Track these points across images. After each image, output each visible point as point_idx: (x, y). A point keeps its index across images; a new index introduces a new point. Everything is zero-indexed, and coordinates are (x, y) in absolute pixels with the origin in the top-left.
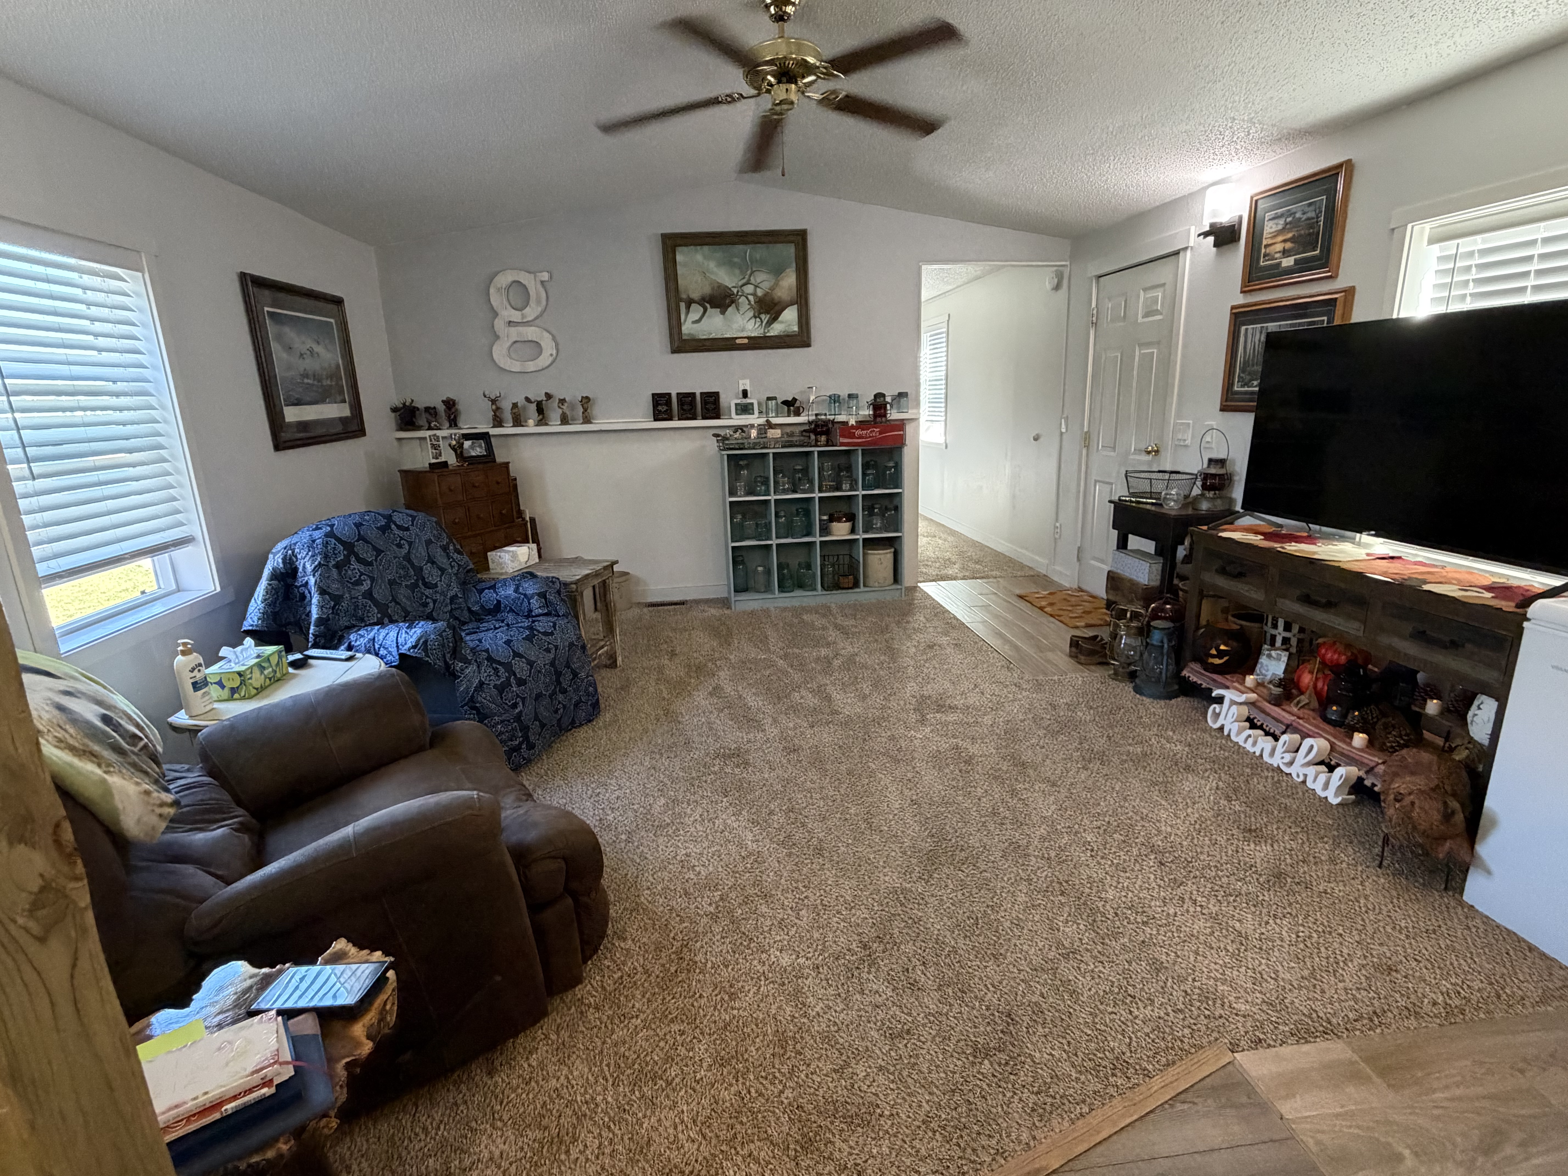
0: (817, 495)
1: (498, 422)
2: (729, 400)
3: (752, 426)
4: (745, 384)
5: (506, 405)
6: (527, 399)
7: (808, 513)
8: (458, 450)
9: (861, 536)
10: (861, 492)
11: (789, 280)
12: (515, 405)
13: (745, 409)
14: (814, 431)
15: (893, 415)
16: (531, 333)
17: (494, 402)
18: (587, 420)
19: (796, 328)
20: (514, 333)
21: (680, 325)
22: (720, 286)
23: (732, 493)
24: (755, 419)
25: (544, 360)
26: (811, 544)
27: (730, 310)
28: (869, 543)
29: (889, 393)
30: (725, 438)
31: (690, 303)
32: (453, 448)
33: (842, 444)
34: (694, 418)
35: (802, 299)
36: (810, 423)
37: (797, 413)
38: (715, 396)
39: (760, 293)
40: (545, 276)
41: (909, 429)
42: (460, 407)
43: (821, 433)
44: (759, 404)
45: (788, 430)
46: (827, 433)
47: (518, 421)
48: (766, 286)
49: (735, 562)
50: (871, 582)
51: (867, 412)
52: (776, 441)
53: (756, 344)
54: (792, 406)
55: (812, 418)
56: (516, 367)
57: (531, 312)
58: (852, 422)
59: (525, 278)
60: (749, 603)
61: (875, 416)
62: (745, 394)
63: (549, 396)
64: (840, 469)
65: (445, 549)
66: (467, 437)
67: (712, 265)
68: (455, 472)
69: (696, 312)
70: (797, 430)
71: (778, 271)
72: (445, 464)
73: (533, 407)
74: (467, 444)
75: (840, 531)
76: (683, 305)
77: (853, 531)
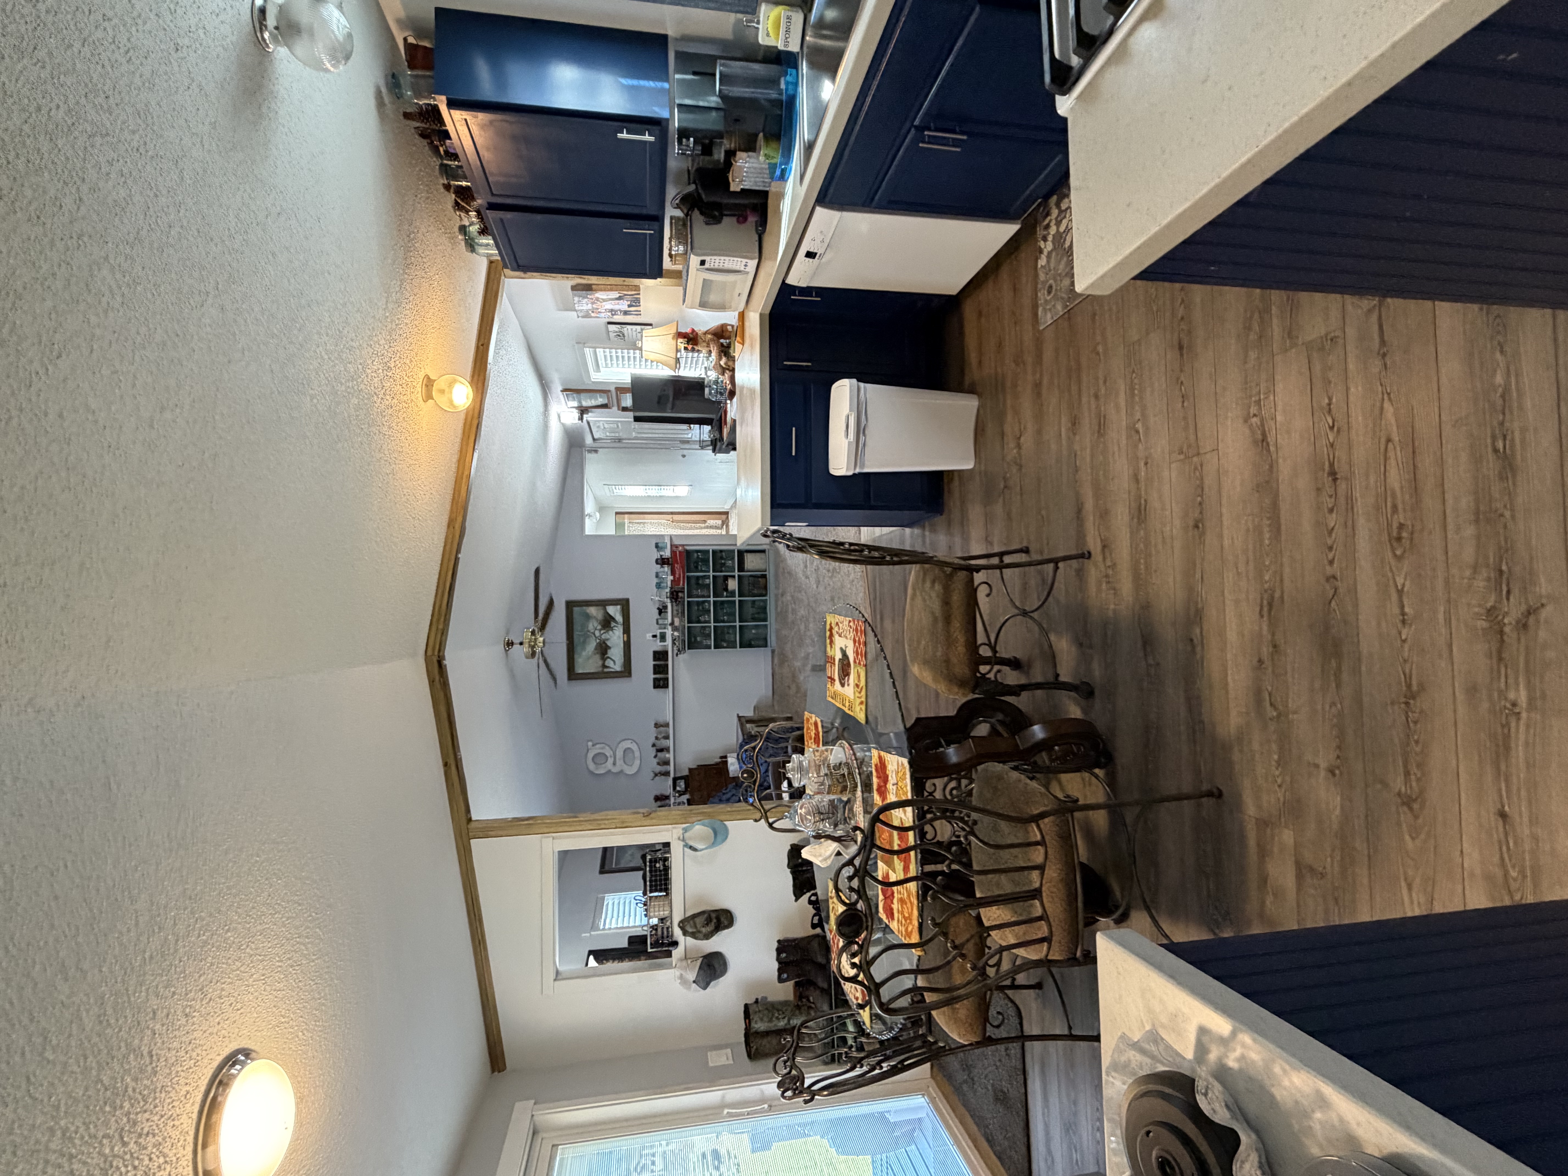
0: (712, 599)
1: (667, 774)
2: (658, 646)
3: (672, 634)
4: (649, 636)
5: (659, 769)
6: (655, 757)
7: (723, 603)
8: (681, 794)
9: (736, 573)
10: (711, 574)
11: (592, 610)
12: (658, 764)
13: (663, 637)
14: (676, 600)
15: (667, 553)
16: (620, 754)
17: (656, 775)
18: (667, 725)
19: (619, 607)
20: (619, 762)
21: (617, 672)
22: (596, 649)
23: (709, 647)
24: (669, 632)
25: (634, 747)
26: (740, 601)
27: (609, 643)
28: (741, 568)
29: (656, 555)
30: (679, 650)
31: (604, 666)
32: (680, 795)
33: (684, 584)
34: (667, 665)
35: (603, 604)
36: (672, 602)
37: (666, 607)
38: (655, 653)
39: (599, 627)
40: (590, 744)
41: (677, 542)
42: (658, 793)
43: (677, 596)
44: (660, 628)
45: (675, 612)
46: (677, 592)
47: (667, 763)
48: (596, 624)
49: (750, 646)
50: (763, 567)
51: (666, 569)
52: (681, 621)
53: (627, 630)
54: (662, 611)
55: (669, 600)
56: (637, 762)
57: (608, 753)
58: (671, 578)
59: (591, 755)
60: (772, 639)
61: (668, 564)
62: (654, 636)
63: (654, 745)
64: (698, 584)
65: (724, 794)
66: (674, 788)
67: (584, 653)
68: (691, 795)
69: (609, 663)
70: (675, 608)
71: (588, 617)
72: (688, 800)
73: (659, 754)
74: (678, 788)
75: (733, 585)
76: (606, 670)
77: (734, 577)
